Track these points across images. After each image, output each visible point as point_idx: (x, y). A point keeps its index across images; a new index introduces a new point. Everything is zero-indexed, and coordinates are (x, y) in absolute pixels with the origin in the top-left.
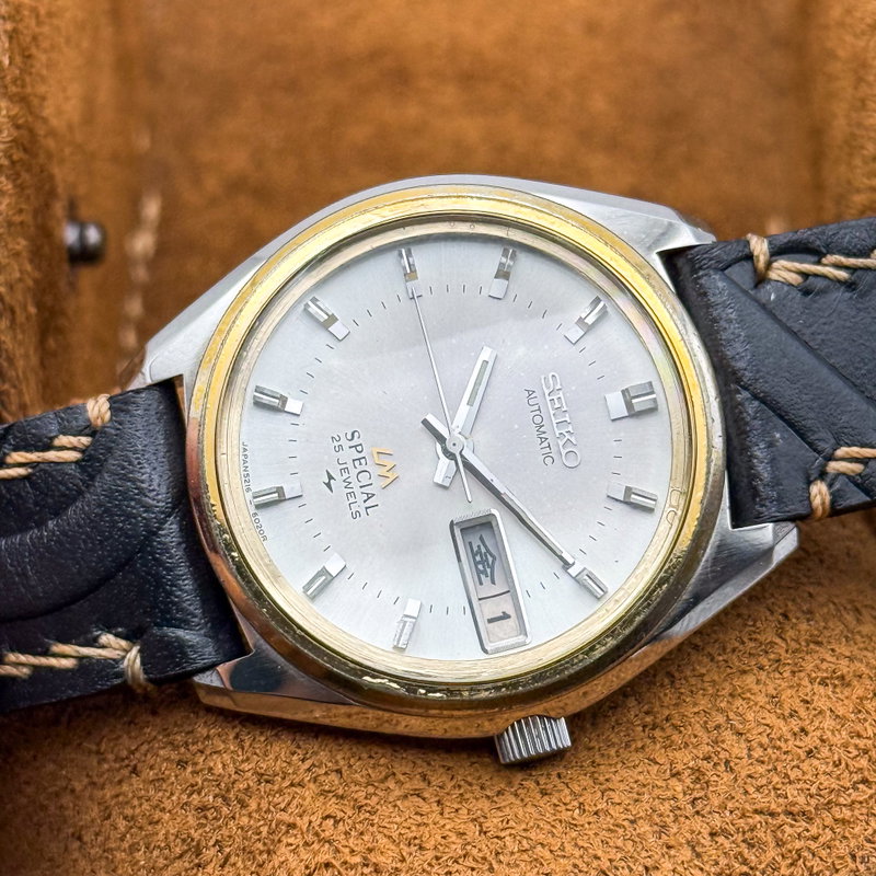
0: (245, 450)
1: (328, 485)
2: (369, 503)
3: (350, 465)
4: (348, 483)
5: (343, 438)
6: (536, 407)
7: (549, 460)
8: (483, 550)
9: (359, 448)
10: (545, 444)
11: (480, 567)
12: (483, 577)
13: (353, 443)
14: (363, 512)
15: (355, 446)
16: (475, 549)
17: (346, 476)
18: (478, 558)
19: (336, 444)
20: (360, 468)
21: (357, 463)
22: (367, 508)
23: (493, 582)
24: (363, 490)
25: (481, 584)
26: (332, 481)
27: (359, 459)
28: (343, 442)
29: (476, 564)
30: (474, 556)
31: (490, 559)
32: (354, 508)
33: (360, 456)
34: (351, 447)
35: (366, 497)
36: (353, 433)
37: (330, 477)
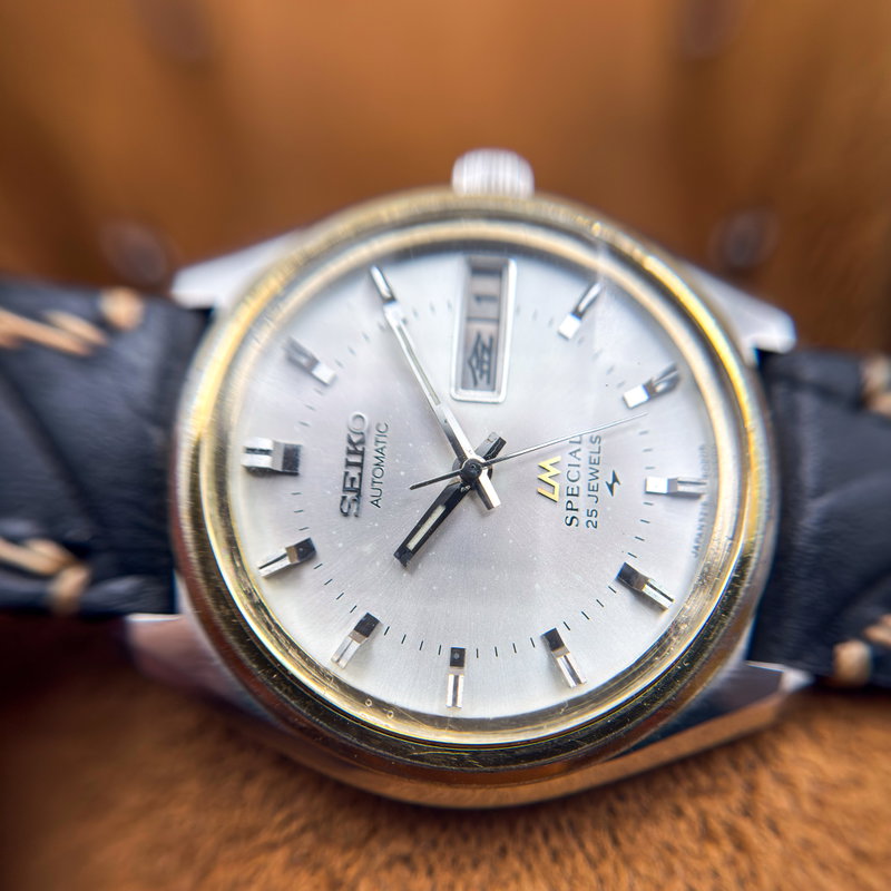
1: (615, 479)
2: (576, 447)
4: (594, 475)
5: (583, 523)
6: (376, 485)
7: (382, 429)
8: (478, 373)
9: (569, 506)
10: (381, 445)
11: (486, 357)
12: (487, 345)
13: (573, 513)
14: (586, 440)
15: (572, 509)
16: (485, 377)
17: (594, 483)
18: (485, 367)
19: (592, 519)
20: (575, 485)
21: (575, 492)
22: (580, 443)
23: (479, 335)
24: (577, 462)
26: (610, 482)
27: (573, 495)
29: (489, 363)
30: (489, 372)
31: (474, 363)
32: (595, 448)
33: (570, 498)
34: (577, 510)
35: (578, 454)
36: (570, 525)
37: (611, 488)
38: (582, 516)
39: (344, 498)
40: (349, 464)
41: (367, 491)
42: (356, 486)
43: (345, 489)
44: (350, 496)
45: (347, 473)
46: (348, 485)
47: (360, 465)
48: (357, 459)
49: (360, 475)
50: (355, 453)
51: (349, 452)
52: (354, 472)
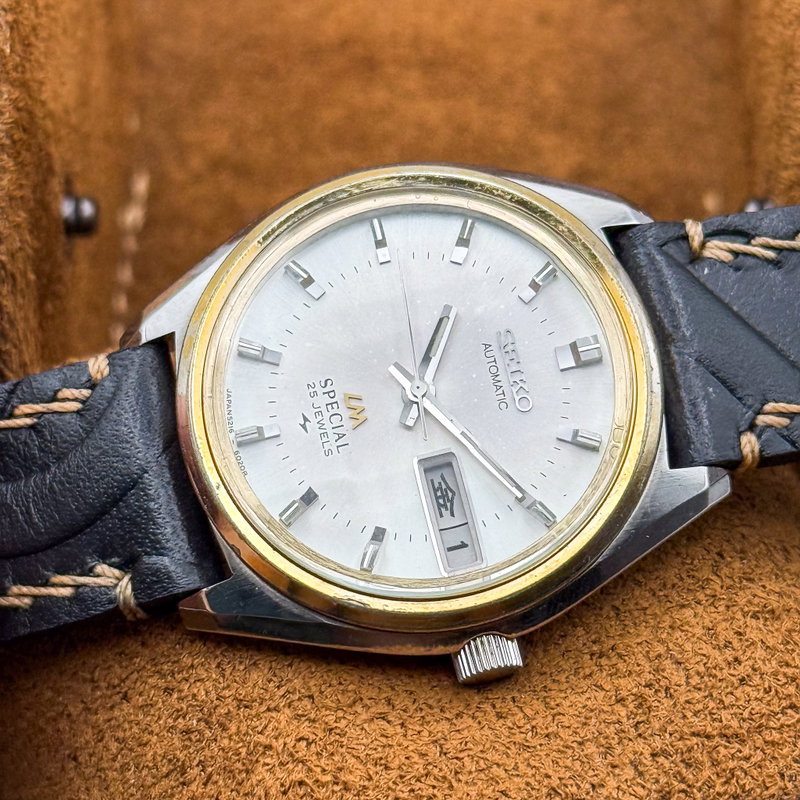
0: (229, 396)
1: (304, 426)
2: (340, 442)
3: (323, 409)
4: (321, 424)
5: (317, 385)
6: (492, 359)
7: (503, 405)
8: (444, 487)
9: (332, 394)
10: (500, 391)
11: (441, 501)
12: (443, 510)
13: (326, 390)
14: (334, 450)
15: (328, 393)
16: (437, 485)
17: (319, 418)
18: (439, 494)
19: (312, 390)
20: (332, 412)
21: (330, 407)
22: (338, 447)
23: (452, 515)
24: (336, 431)
25: (441, 516)
26: (307, 423)
27: (331, 404)
28: (318, 388)
29: (437, 498)
30: (435, 491)
31: (450, 494)
32: (327, 446)
33: (332, 401)
34: (324, 393)
35: (336, 437)
36: (326, 381)
37: (305, 419)
38: (320, 390)
39: (513, 342)
40: (520, 371)
41: (497, 353)
44: (509, 347)
45: (518, 362)
52: (512, 367)
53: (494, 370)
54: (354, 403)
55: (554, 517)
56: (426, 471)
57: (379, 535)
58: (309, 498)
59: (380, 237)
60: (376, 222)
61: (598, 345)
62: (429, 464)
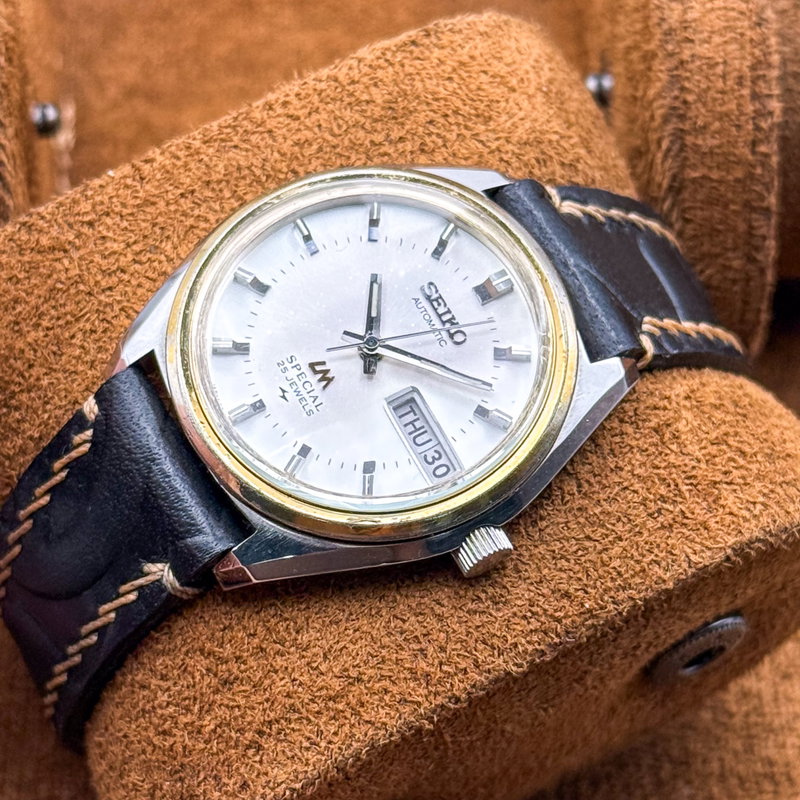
1: (284, 397)
2: (317, 403)
3: (296, 379)
4: (297, 392)
5: (285, 362)
6: (423, 310)
7: (443, 342)
9: (298, 367)
13: (294, 363)
14: (315, 410)
15: (295, 366)
17: (295, 387)
19: (282, 367)
20: (303, 381)
21: (300, 377)
22: (316, 406)
24: (311, 394)
26: (286, 394)
27: (300, 375)
28: (287, 365)
32: (307, 408)
33: (300, 372)
34: (292, 368)
35: (313, 399)
36: (291, 357)
37: (284, 391)
38: (289, 366)
39: (437, 291)
40: (449, 312)
41: (425, 303)
42: (435, 304)
43: (441, 297)
44: (435, 296)
45: (445, 305)
46: (440, 301)
47: (440, 316)
48: (445, 318)
49: (436, 309)
50: (449, 321)
51: (453, 318)
52: (441, 310)
53: (427, 317)
54: (318, 368)
55: (511, 418)
56: (395, 409)
57: (369, 467)
58: (305, 451)
59: (306, 233)
60: (299, 222)
61: (506, 278)
62: (396, 404)
